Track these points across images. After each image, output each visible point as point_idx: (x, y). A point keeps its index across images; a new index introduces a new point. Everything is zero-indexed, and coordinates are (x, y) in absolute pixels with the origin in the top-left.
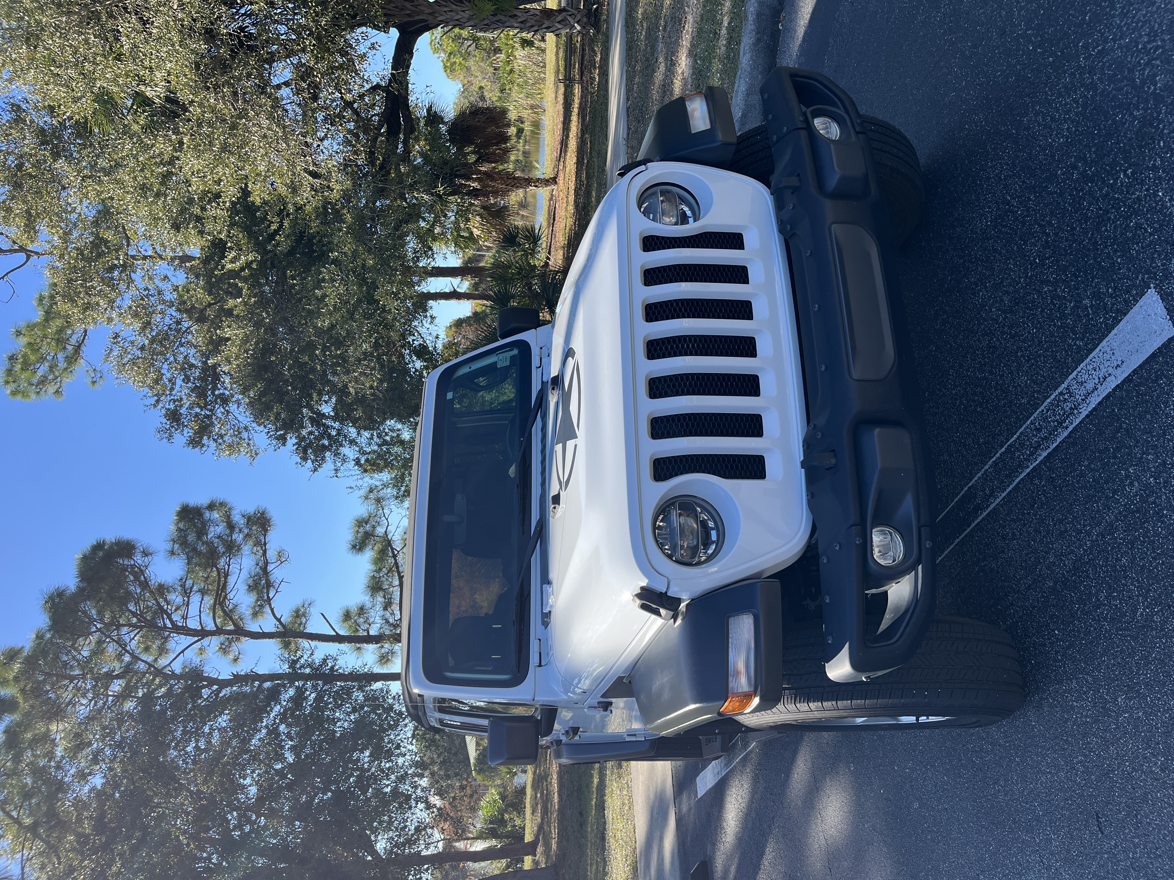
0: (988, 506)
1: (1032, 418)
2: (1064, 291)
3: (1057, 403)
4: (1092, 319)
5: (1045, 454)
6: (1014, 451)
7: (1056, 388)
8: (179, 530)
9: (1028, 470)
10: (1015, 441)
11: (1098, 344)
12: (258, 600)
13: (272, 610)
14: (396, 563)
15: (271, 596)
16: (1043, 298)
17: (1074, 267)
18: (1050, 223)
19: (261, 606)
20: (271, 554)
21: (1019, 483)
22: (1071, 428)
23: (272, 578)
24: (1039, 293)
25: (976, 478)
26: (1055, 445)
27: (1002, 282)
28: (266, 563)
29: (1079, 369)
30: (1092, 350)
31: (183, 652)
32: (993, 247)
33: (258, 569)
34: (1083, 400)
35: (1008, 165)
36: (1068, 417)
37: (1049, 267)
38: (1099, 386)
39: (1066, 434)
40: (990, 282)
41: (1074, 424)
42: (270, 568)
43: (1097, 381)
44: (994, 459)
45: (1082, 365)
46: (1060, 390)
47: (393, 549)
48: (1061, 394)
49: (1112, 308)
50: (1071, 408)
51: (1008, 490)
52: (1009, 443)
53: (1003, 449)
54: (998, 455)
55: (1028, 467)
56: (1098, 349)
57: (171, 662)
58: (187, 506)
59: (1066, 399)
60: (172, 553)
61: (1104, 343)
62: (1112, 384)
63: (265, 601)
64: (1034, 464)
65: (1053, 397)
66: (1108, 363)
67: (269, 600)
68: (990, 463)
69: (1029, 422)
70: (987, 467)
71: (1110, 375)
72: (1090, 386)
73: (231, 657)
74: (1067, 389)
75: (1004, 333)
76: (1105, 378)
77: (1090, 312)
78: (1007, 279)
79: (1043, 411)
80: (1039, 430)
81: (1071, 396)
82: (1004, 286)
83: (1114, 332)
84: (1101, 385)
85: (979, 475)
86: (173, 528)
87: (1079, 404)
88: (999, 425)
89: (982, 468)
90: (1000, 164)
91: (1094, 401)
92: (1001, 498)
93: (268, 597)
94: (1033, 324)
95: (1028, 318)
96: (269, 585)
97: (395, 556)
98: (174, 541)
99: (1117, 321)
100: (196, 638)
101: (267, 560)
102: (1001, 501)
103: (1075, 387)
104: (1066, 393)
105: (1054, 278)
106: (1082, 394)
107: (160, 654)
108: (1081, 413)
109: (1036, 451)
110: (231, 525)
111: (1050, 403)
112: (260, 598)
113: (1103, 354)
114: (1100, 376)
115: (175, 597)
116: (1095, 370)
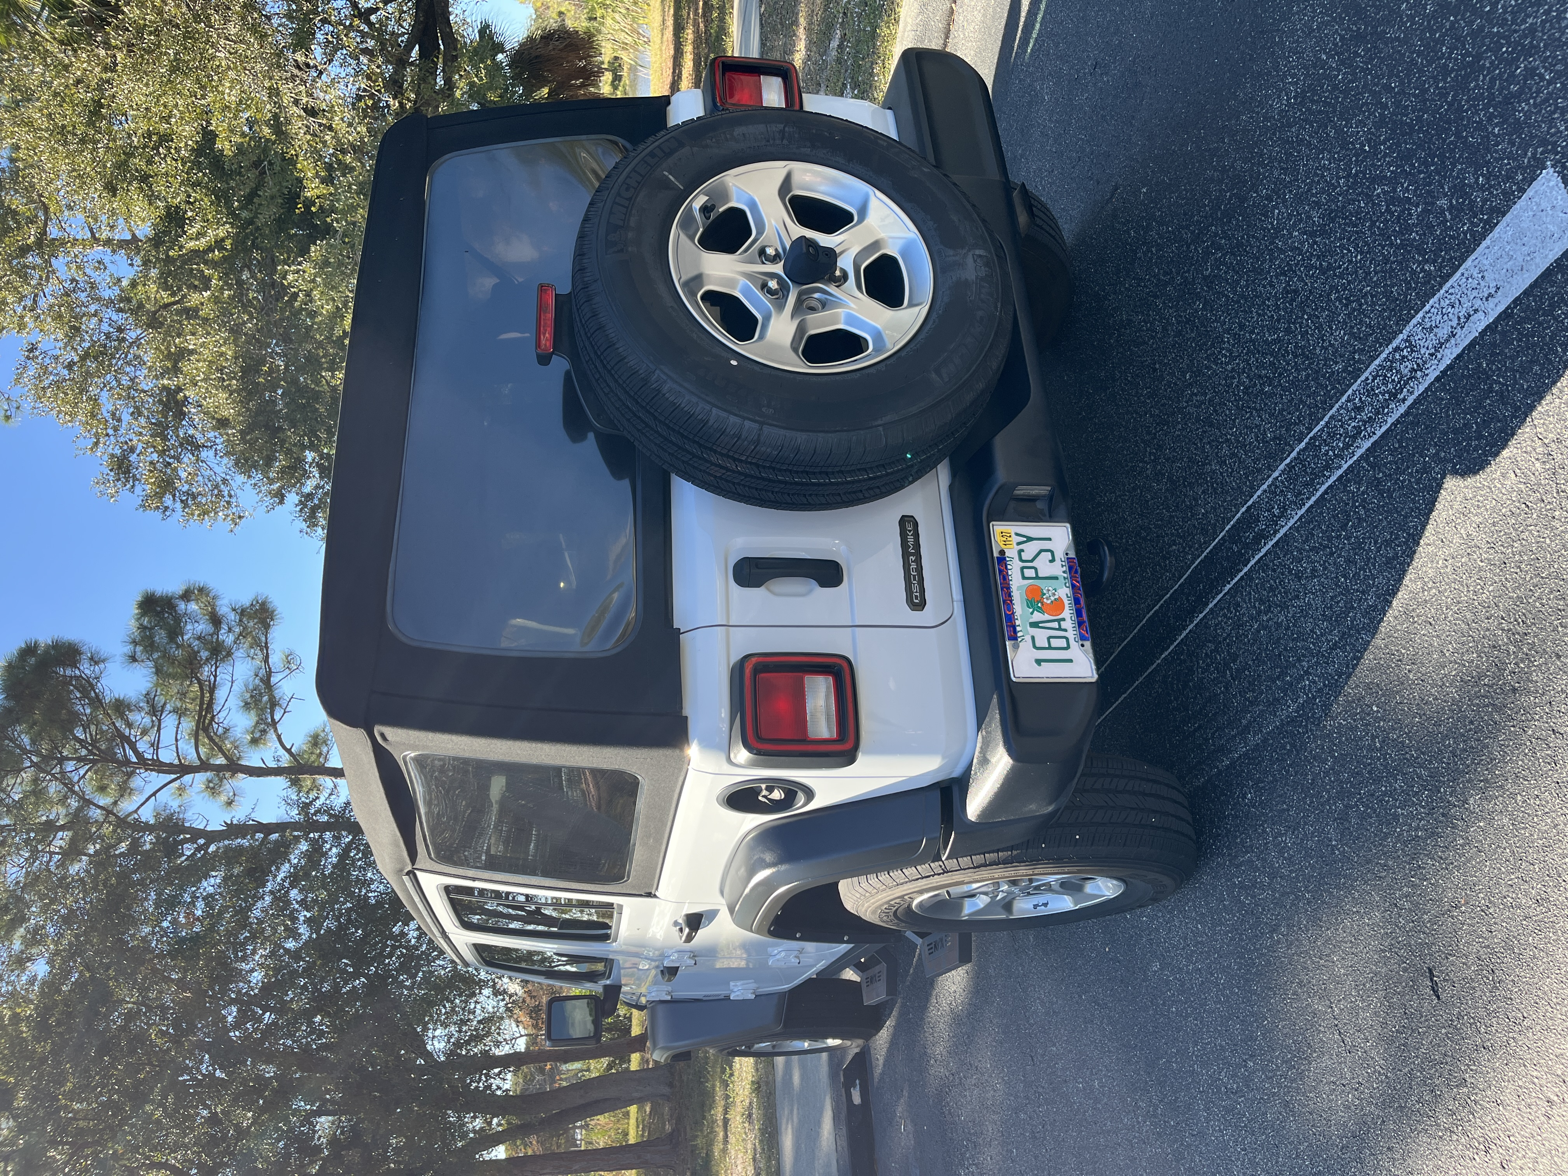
0: (1276, 532)
1: (1350, 392)
2: (1407, 190)
3: (1390, 364)
4: (1451, 228)
5: (1367, 444)
6: (1319, 446)
7: (1390, 341)
8: (142, 628)
9: (1340, 472)
10: (1322, 430)
11: (1460, 265)
12: (257, 723)
13: (279, 737)
15: (277, 718)
16: (1374, 204)
17: (1424, 150)
18: (1388, 88)
19: (264, 732)
20: (276, 659)
21: (1326, 492)
22: (1410, 401)
23: (277, 694)
24: (1369, 197)
25: (1259, 493)
26: (1384, 429)
27: (1310, 190)
28: (269, 674)
29: (1427, 308)
30: (1449, 276)
31: (154, 794)
33: (257, 681)
34: (1431, 355)
36: (1406, 383)
37: (1386, 155)
38: (1458, 330)
39: (1402, 409)
40: (1291, 192)
41: (1416, 394)
42: (274, 680)
43: (1455, 323)
44: (1288, 461)
45: (1431, 302)
46: (1394, 344)
48: (1397, 349)
49: (1482, 207)
50: (1413, 370)
51: (1307, 505)
52: (1311, 435)
53: (1303, 445)
54: (1294, 454)
55: (1340, 467)
56: (1458, 274)
57: (139, 808)
58: (153, 595)
59: (1404, 357)
60: (133, 659)
61: (1469, 262)
62: (1480, 323)
63: (268, 724)
64: (1350, 462)
65: (1384, 355)
66: (1475, 293)
67: (274, 724)
68: (1282, 467)
69: (1344, 399)
70: (1276, 474)
71: (1476, 311)
72: (1444, 331)
73: (223, 798)
74: (1406, 341)
75: (1312, 267)
76: (1468, 317)
77: (1449, 217)
78: (1318, 182)
79: (1367, 379)
80: (1358, 409)
81: (1412, 351)
83: (1484, 244)
84: (1462, 327)
85: (1265, 487)
86: (133, 624)
87: (1425, 363)
88: (1298, 409)
89: (1269, 476)
91: (1449, 355)
92: (1296, 518)
93: (273, 719)
95: (1349, 240)
96: (274, 704)
98: (135, 642)
99: (1490, 226)
100: (173, 776)
101: (270, 668)
102: (1296, 523)
103: (1419, 337)
104: (1406, 347)
105: (1392, 172)
106: (1430, 346)
107: (122, 796)
108: (1427, 375)
109: (1354, 442)
110: (216, 620)
111: (1380, 365)
112: (261, 720)
113: (1467, 279)
114: (1460, 314)
115: (140, 718)
116: (1453, 307)
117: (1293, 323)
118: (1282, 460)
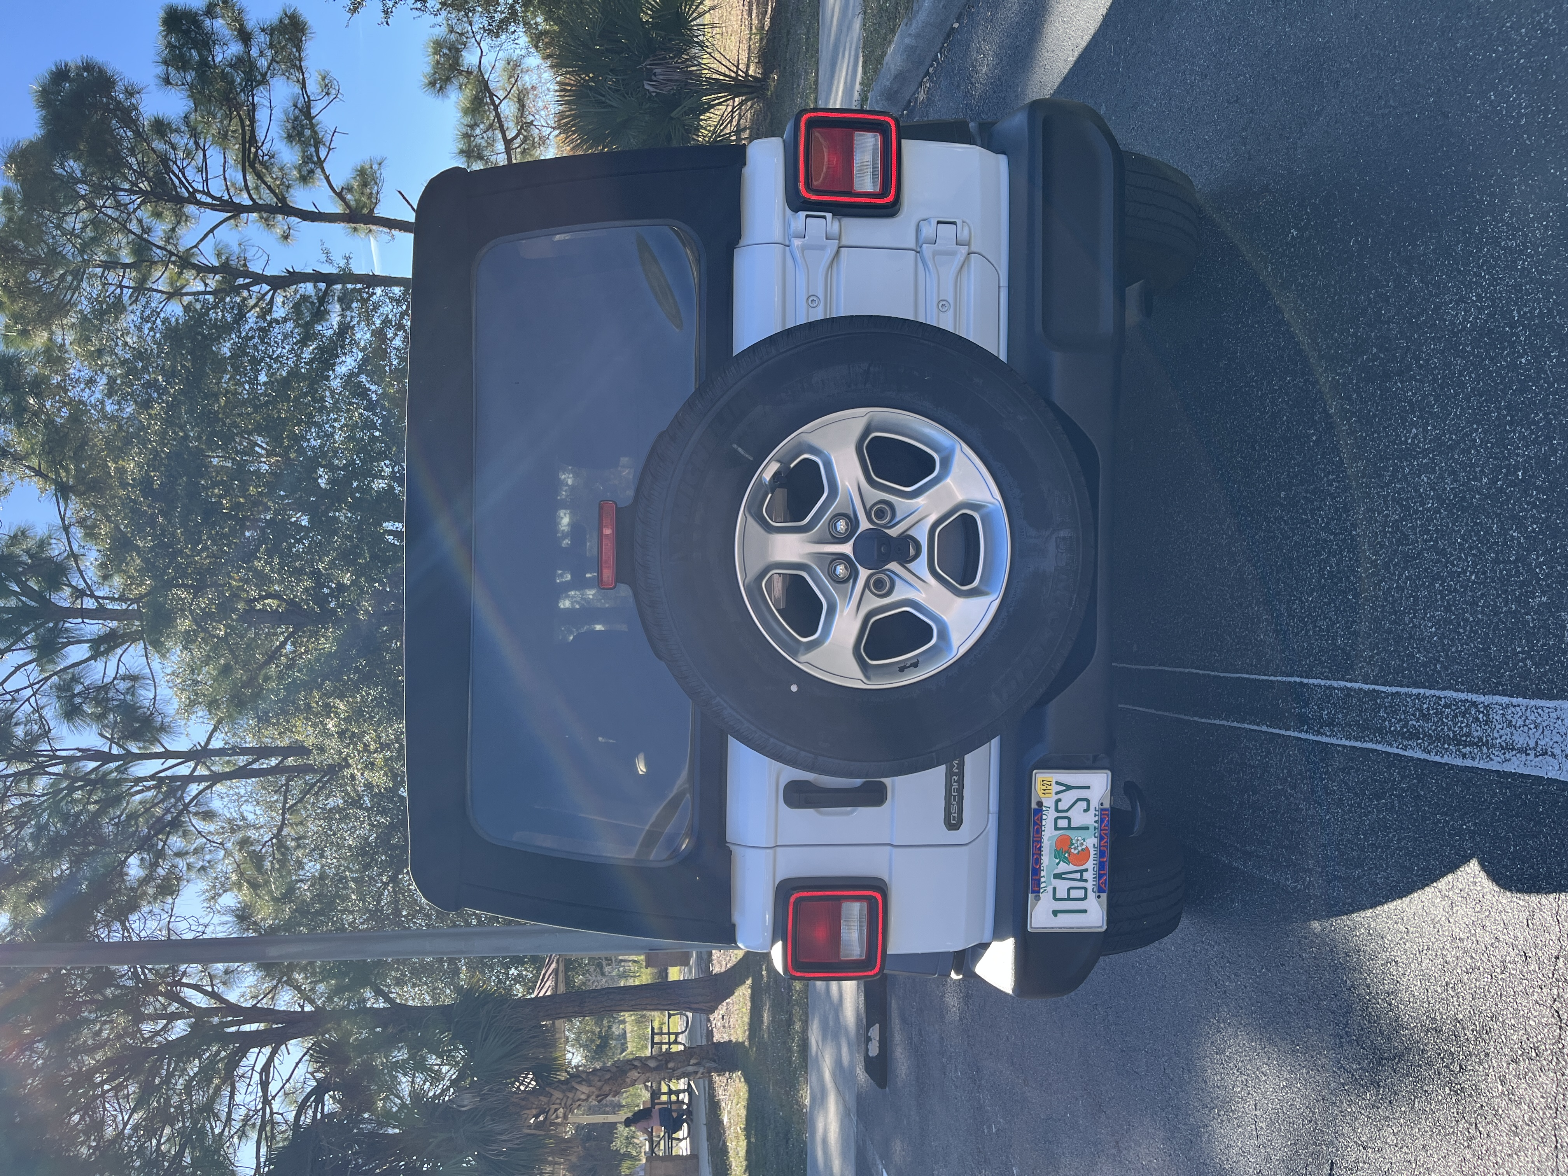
0: (1319, 733)
1: (1422, 691)
3: (1465, 709)
5: (1420, 755)
6: (1380, 706)
7: (1471, 691)
8: (170, 46)
9: (1389, 749)
10: (1387, 695)
11: (1557, 697)
12: (304, 159)
13: (327, 178)
14: (498, 115)
15: (322, 156)
16: (1505, 543)
19: (312, 172)
20: (312, 85)
21: (1371, 751)
22: (1469, 763)
23: (319, 128)
24: (1503, 532)
25: (1315, 682)
26: (1438, 759)
28: (308, 105)
29: (1514, 701)
30: (1545, 696)
31: (212, 231)
32: (1461, 374)
33: (297, 111)
34: (1502, 746)
35: (1536, 251)
36: (1471, 744)
37: (1534, 506)
38: (1532, 753)
39: (1459, 762)
40: (1434, 428)
41: (1475, 764)
42: (314, 112)
43: (1532, 744)
44: (1349, 685)
45: (1520, 700)
46: (1474, 697)
47: (492, 95)
48: (1474, 704)
50: (1480, 739)
51: (1353, 743)
52: (1377, 688)
53: (1366, 687)
54: (1356, 686)
55: (1391, 745)
56: (1553, 703)
57: (198, 243)
58: (176, 10)
59: (1477, 719)
60: (167, 81)
62: (1552, 770)
63: (314, 162)
64: (1401, 752)
65: (1463, 696)
66: (1559, 738)
67: (320, 163)
68: (1343, 684)
69: (1415, 691)
70: (1335, 684)
71: (1553, 755)
72: (1520, 740)
73: (279, 231)
74: (1485, 707)
76: (1545, 753)
78: (1463, 452)
79: (1440, 698)
80: (1424, 716)
81: (1487, 723)
82: (1453, 457)
84: (1536, 756)
85: (1322, 683)
86: (161, 42)
87: (1493, 746)
88: (1372, 650)
89: (1327, 678)
90: (1525, 235)
91: (1516, 765)
92: (1339, 742)
93: (318, 157)
94: (1475, 564)
95: (1471, 548)
96: (317, 139)
97: (496, 107)
98: (165, 62)
100: (229, 214)
101: (308, 97)
102: (1339, 745)
103: (1497, 718)
104: (1483, 712)
105: (1534, 530)
106: (1503, 738)
107: (179, 222)
108: (1491, 759)
109: (1411, 739)
110: (245, 37)
111: (1454, 700)
112: (307, 160)
113: (1558, 718)
114: (1539, 742)
115: (183, 140)
116: (1536, 727)
117: (1394, 565)
118: (1343, 679)
